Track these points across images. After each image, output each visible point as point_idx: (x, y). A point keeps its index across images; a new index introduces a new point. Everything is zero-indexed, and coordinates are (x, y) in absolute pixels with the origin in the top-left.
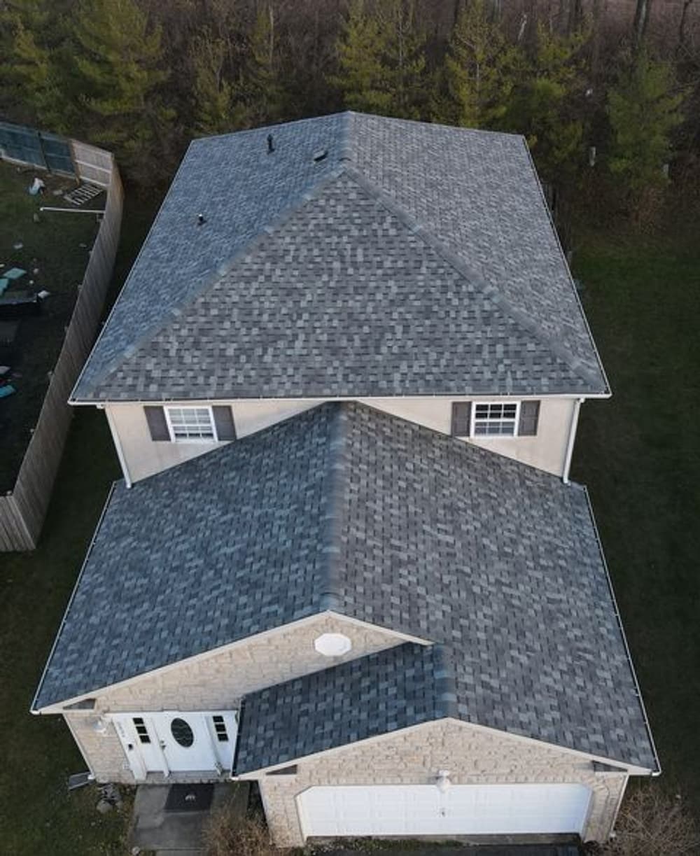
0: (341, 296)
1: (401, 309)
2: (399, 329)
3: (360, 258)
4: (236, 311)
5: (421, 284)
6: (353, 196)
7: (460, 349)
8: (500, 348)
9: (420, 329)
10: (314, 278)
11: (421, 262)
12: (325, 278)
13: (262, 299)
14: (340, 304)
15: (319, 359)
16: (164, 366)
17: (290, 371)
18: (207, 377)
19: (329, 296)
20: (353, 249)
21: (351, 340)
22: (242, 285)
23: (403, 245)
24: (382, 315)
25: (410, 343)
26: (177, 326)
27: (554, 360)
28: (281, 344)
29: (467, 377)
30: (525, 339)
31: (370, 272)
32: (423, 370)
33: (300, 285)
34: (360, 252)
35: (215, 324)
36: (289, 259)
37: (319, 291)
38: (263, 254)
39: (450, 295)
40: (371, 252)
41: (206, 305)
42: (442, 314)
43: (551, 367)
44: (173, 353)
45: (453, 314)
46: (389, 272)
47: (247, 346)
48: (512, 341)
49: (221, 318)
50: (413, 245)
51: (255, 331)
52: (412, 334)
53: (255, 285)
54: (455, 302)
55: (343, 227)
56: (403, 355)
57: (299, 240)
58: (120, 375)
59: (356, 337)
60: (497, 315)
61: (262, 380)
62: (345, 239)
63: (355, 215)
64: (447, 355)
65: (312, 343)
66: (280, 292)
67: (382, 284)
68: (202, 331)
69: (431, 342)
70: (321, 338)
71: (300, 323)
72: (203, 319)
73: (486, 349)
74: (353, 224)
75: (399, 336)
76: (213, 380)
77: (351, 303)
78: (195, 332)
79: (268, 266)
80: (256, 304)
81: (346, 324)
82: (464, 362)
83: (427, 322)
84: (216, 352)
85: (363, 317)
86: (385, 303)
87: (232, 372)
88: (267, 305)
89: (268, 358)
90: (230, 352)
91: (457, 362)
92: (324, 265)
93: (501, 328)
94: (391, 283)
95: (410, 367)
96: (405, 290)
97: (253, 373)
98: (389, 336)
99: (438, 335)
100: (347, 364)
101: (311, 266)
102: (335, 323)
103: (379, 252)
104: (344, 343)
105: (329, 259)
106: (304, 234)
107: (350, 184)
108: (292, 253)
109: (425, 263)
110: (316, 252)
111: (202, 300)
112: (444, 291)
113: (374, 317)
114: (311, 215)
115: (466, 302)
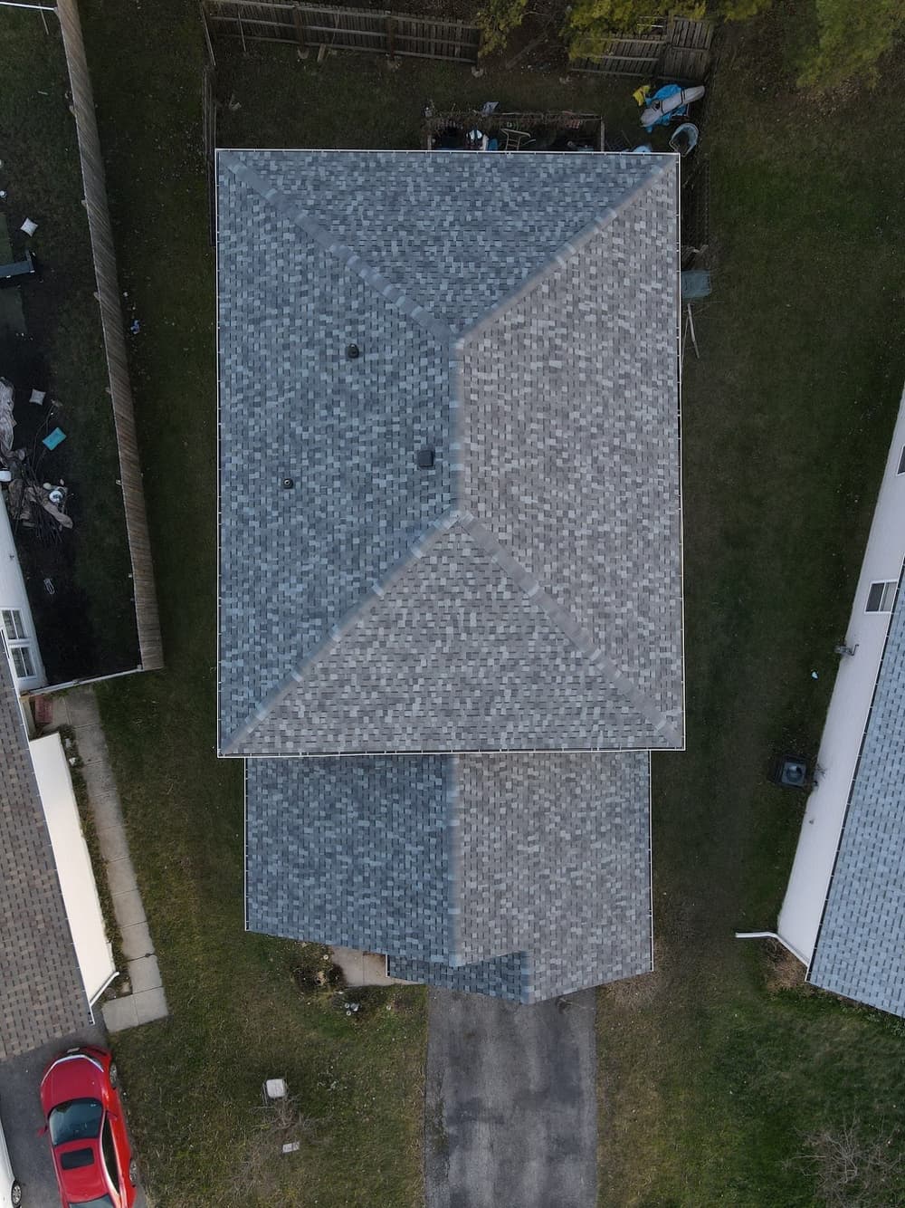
0: (455, 661)
1: (512, 675)
2: (508, 693)
3: (473, 623)
4: (354, 677)
5: (532, 650)
6: (467, 552)
7: (562, 711)
8: (597, 710)
9: (528, 694)
10: (427, 643)
11: (533, 627)
12: (439, 643)
13: (379, 665)
14: (453, 669)
15: (434, 720)
16: (296, 727)
17: (409, 730)
18: (336, 735)
19: (443, 661)
20: (467, 614)
21: (463, 702)
22: (358, 651)
23: (516, 610)
24: (493, 680)
25: (517, 706)
26: (300, 691)
27: (643, 721)
28: (400, 707)
29: (565, 735)
30: (622, 702)
31: (482, 638)
32: (527, 730)
33: (414, 651)
34: (473, 616)
35: (336, 688)
36: (402, 623)
37: (433, 657)
38: (375, 618)
39: (558, 661)
40: (484, 616)
41: (325, 671)
42: (549, 679)
43: (638, 727)
44: (301, 715)
45: (559, 679)
46: (502, 637)
47: (368, 709)
48: (609, 704)
49: (342, 683)
50: (526, 610)
51: (375, 695)
52: (520, 697)
53: (370, 651)
54: (563, 668)
55: (456, 589)
56: (510, 717)
57: (411, 603)
58: (258, 734)
59: (468, 700)
60: (599, 680)
61: (385, 737)
62: (458, 602)
63: (469, 575)
64: (549, 717)
65: (429, 706)
66: (395, 658)
67: (495, 650)
68: (325, 695)
69: (536, 705)
70: (436, 701)
71: (416, 688)
72: (323, 684)
73: (585, 711)
74: (466, 584)
75: (508, 698)
76: (341, 738)
77: (464, 668)
78: (319, 696)
79: (381, 631)
80: (373, 670)
81: (458, 688)
82: (564, 723)
83: (535, 687)
84: (341, 714)
85: (475, 681)
86: (496, 668)
87: (357, 731)
88: (383, 670)
89: (388, 719)
90: (354, 714)
91: (557, 723)
92: (438, 631)
93: (601, 692)
94: (503, 649)
95: (516, 727)
96: (515, 656)
97: (376, 732)
98: (498, 699)
99: (543, 698)
100: (460, 724)
101: (424, 631)
102: (449, 687)
103: (493, 617)
104: (457, 705)
105: (442, 624)
106: (415, 597)
107: (464, 537)
108: (405, 617)
109: (537, 628)
110: (429, 616)
111: (320, 666)
112: (554, 655)
113: (485, 681)
114: (422, 576)
115: (573, 667)
